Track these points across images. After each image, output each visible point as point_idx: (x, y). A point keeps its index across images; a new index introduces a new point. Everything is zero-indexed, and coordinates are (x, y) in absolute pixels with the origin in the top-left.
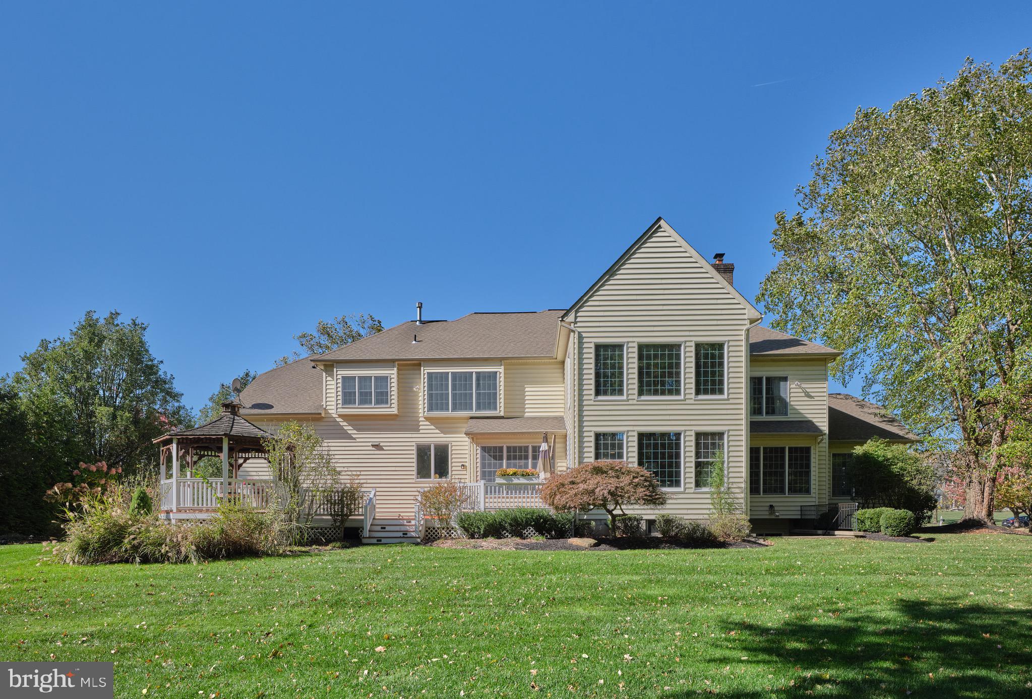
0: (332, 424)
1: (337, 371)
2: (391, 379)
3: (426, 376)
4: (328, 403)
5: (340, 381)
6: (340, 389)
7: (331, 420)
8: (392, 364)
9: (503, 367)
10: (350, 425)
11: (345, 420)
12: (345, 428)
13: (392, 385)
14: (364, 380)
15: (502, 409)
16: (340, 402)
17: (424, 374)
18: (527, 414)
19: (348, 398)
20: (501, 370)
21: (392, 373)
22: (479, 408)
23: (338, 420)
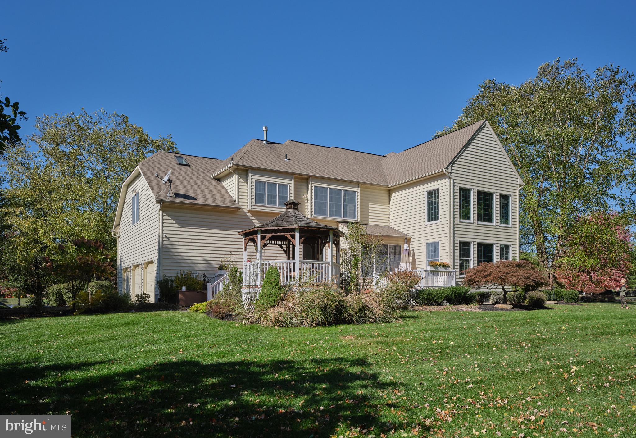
0: (243, 217)
1: (251, 176)
2: (290, 187)
3: (313, 188)
4: (240, 200)
5: (254, 184)
6: (254, 190)
7: (242, 214)
8: (291, 176)
9: (359, 189)
10: (257, 219)
11: (253, 215)
12: (254, 221)
13: (291, 192)
14: (272, 185)
15: (359, 218)
16: (254, 200)
17: (312, 187)
18: (370, 223)
19: (259, 198)
20: (358, 190)
21: (291, 183)
22: (345, 216)
23: (248, 214)
